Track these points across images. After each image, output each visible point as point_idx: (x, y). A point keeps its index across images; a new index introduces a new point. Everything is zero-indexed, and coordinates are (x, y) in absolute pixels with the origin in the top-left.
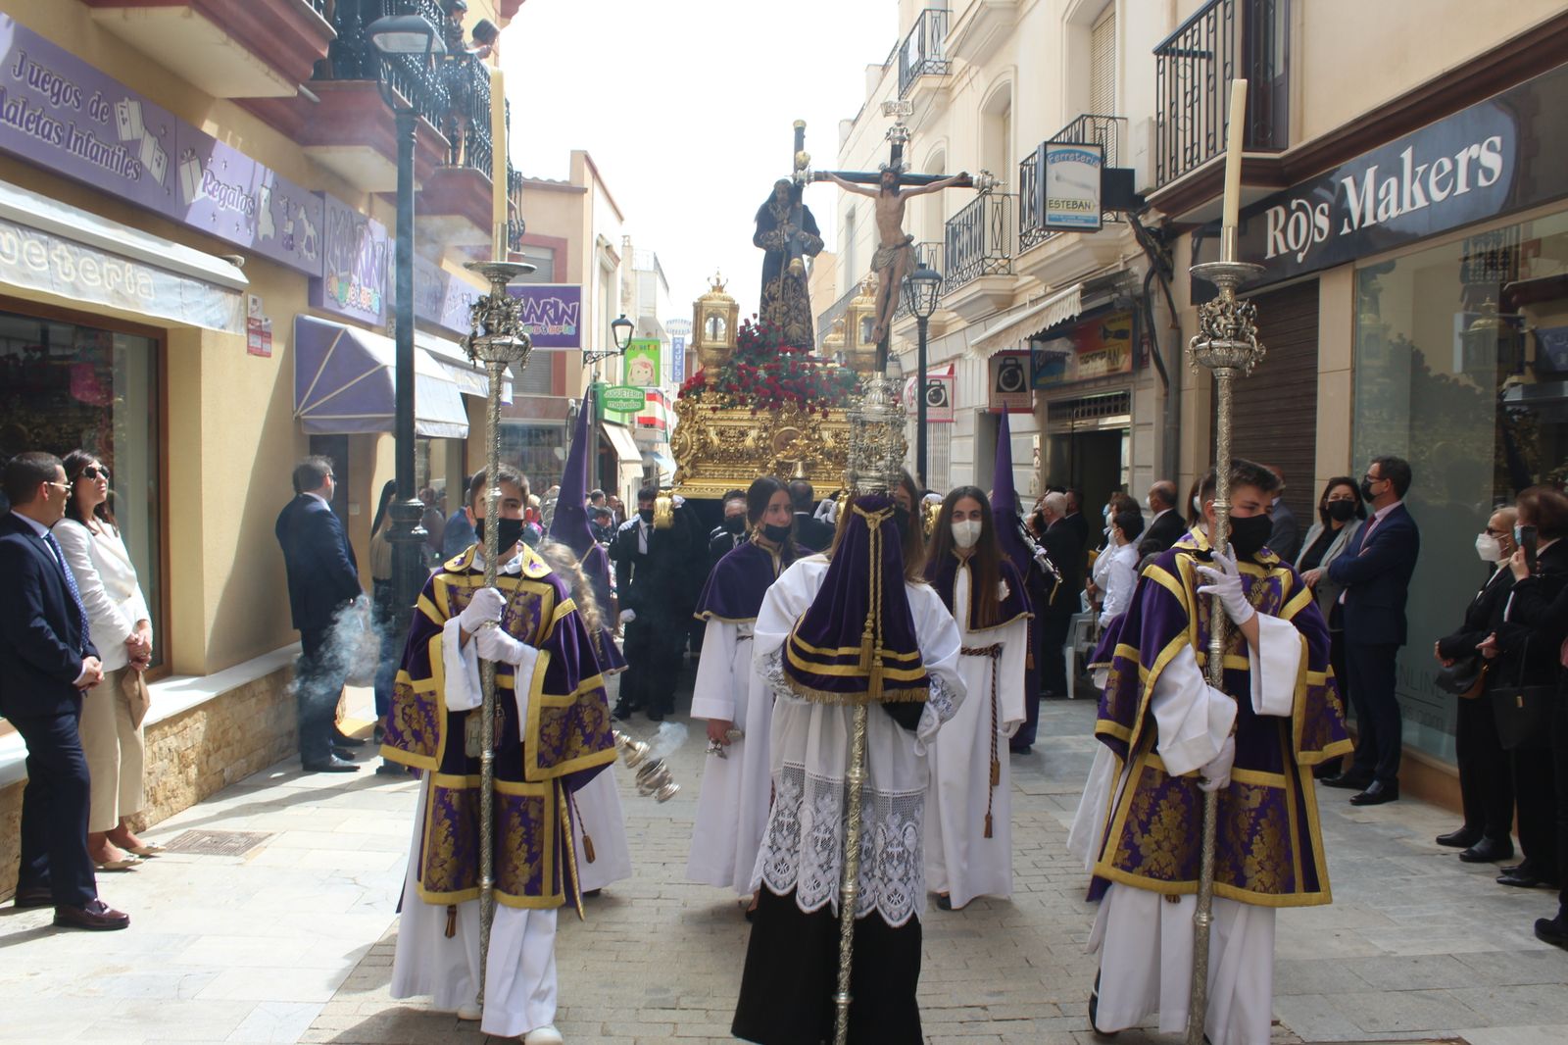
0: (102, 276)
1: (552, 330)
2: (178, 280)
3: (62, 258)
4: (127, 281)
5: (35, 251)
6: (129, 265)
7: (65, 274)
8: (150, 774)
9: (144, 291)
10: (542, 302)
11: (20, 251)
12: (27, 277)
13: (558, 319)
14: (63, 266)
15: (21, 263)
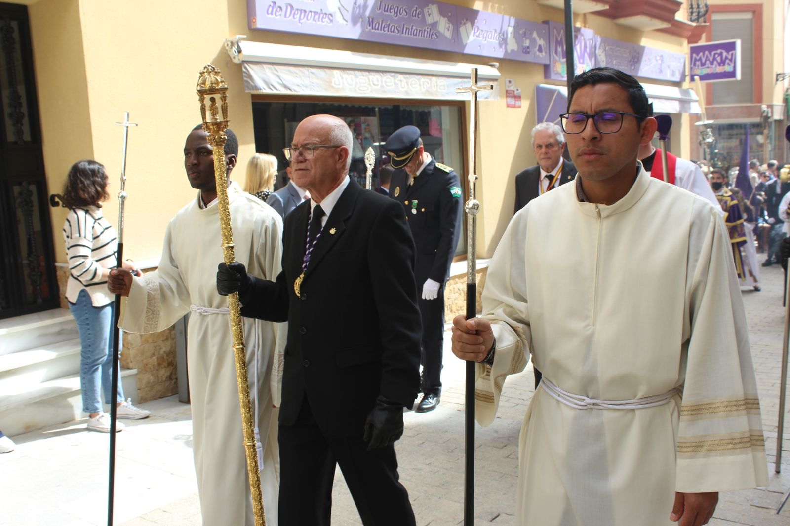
0: (420, 85)
1: (719, 69)
2: (460, 80)
3: (401, 81)
4: (433, 85)
5: (388, 80)
6: (434, 78)
7: (402, 87)
9: (441, 88)
10: (713, 53)
11: (382, 82)
12: (385, 92)
13: (723, 63)
14: (401, 85)
15: (382, 87)
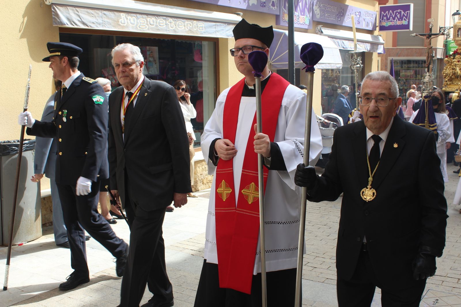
0: (185, 26)
1: (399, 23)
2: (214, 24)
3: (171, 23)
4: (194, 26)
5: (161, 22)
6: (195, 22)
7: (171, 27)
8: (201, 175)
9: (200, 28)
10: (395, 12)
11: (156, 23)
12: (158, 30)
13: (401, 19)
14: (171, 25)
15: (157, 26)
